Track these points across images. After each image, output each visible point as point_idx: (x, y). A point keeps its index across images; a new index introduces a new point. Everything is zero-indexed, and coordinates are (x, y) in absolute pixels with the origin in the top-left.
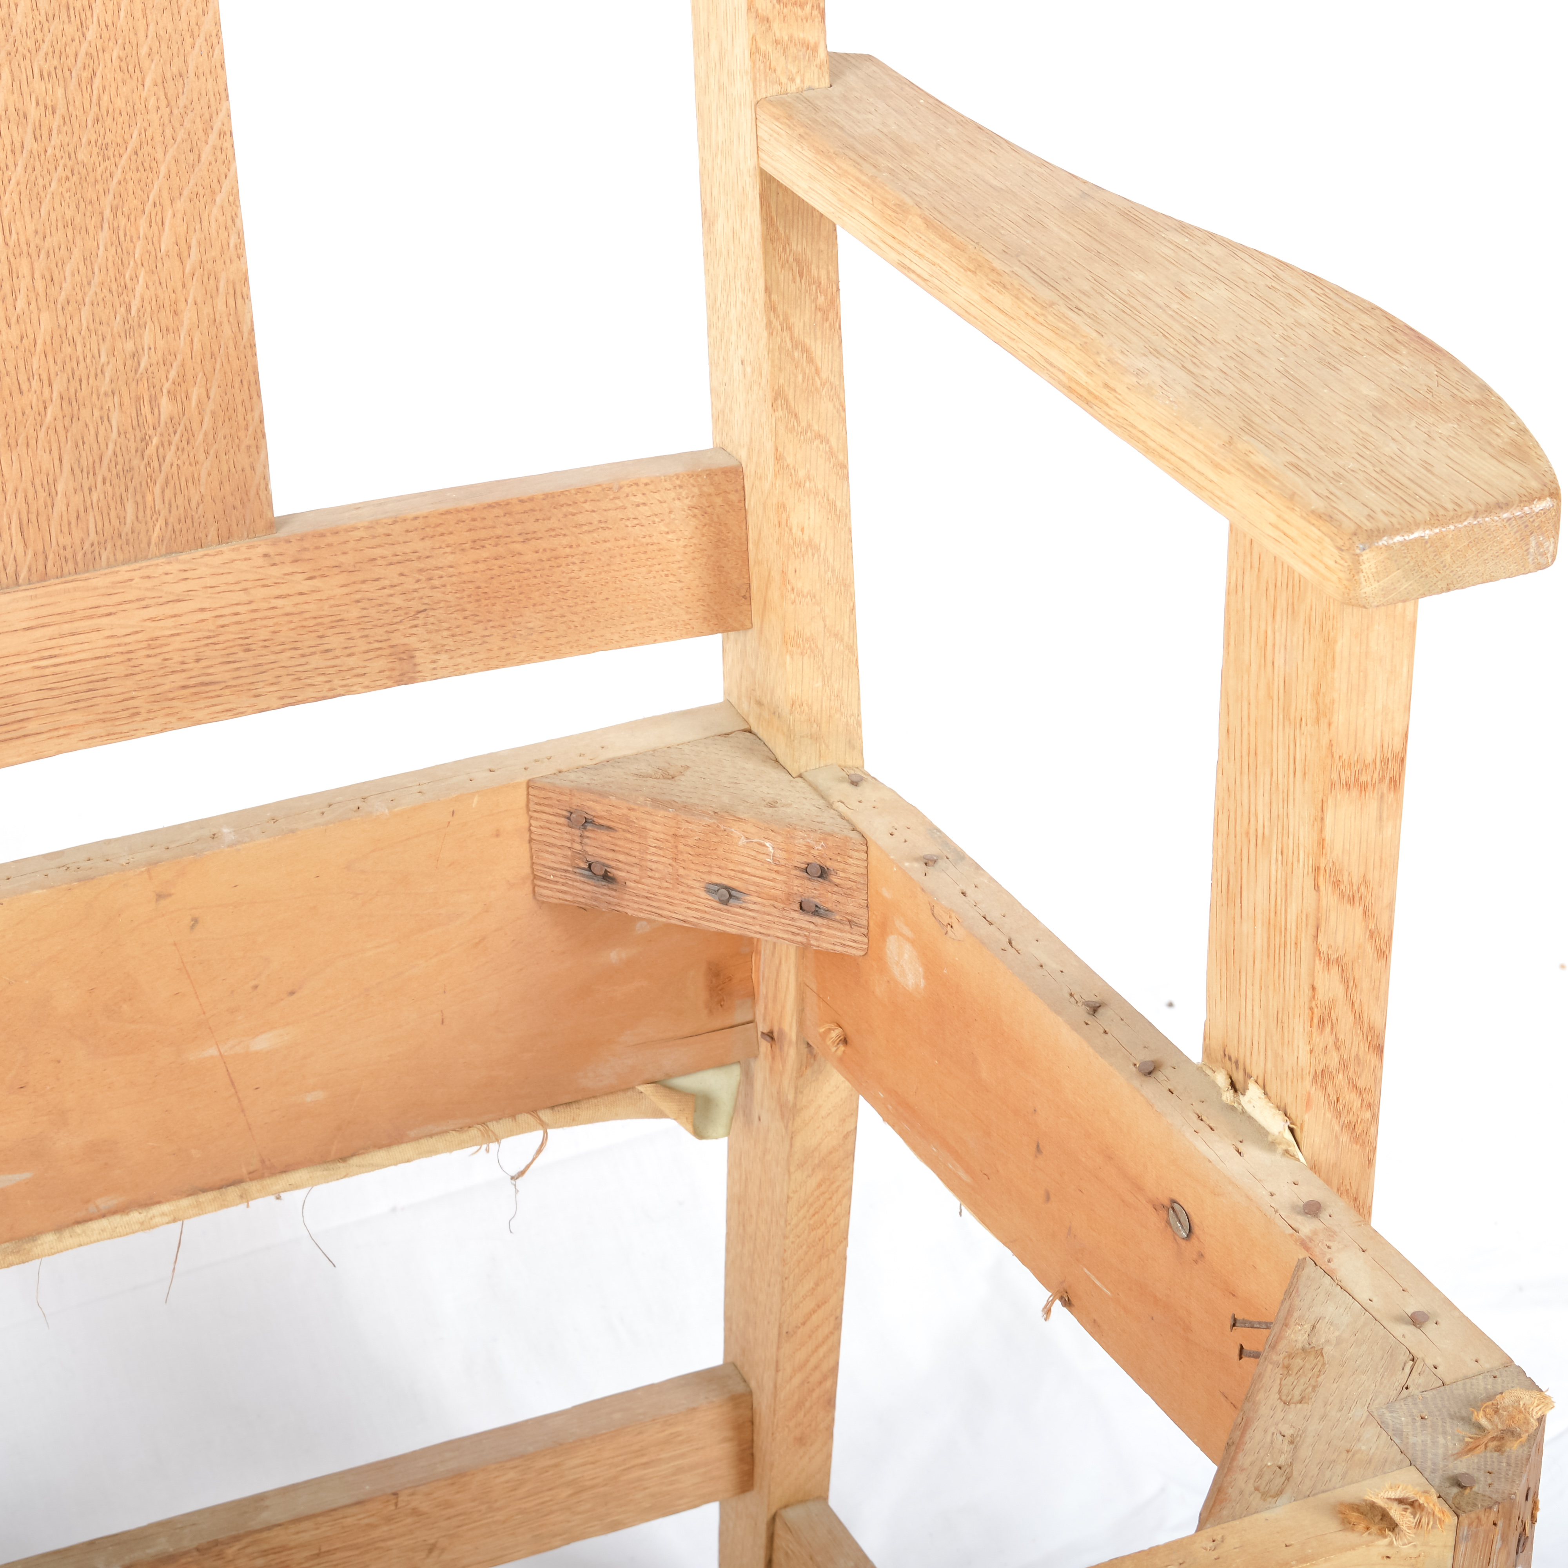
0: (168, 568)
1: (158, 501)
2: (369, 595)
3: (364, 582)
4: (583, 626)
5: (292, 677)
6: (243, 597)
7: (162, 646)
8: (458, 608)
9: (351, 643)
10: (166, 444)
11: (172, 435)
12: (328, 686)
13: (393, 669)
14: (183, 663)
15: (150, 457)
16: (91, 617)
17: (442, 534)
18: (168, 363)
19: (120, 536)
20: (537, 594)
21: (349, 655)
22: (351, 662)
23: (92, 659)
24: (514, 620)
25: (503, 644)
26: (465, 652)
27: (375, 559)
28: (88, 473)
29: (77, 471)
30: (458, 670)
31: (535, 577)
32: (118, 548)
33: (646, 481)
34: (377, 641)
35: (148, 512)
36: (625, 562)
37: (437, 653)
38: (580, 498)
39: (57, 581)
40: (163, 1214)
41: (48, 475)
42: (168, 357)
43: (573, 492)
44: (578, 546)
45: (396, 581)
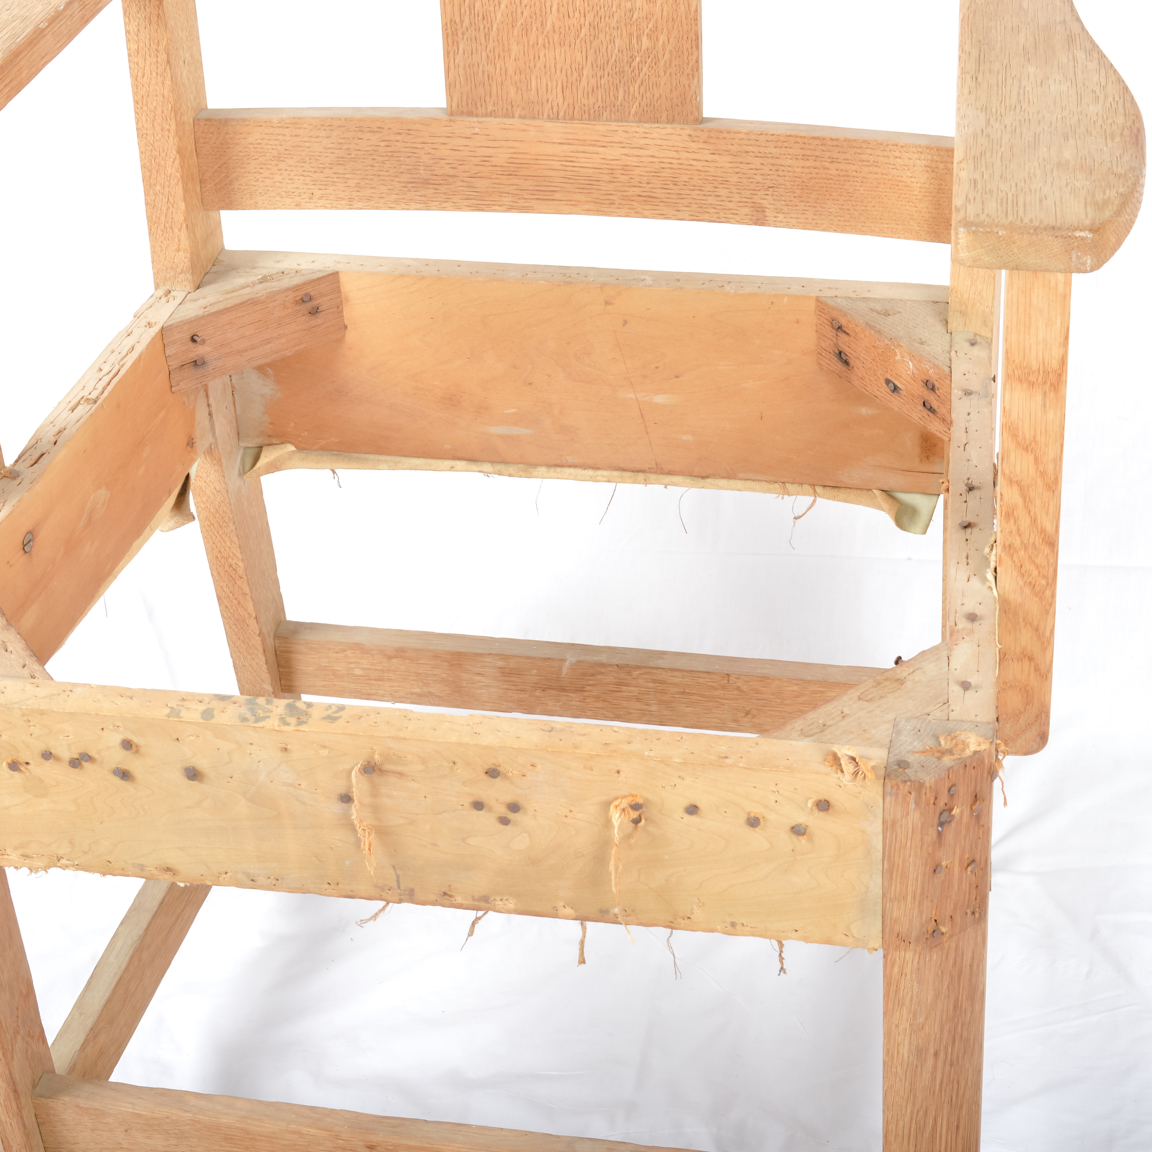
0: (637, 129)
1: (636, 92)
2: (744, 171)
3: (741, 163)
4: (859, 218)
5: (698, 205)
6: (675, 155)
7: (630, 170)
8: (791, 190)
9: (731, 195)
10: (643, 62)
11: (647, 58)
12: (716, 215)
13: (753, 215)
14: (640, 183)
15: (634, 67)
16: (594, 146)
17: (786, 147)
18: (649, 19)
19: (614, 106)
20: (836, 194)
21: (730, 201)
22: (731, 205)
23: (593, 168)
24: (821, 205)
25: (814, 217)
26: (792, 216)
27: (748, 152)
28: (600, 68)
29: (595, 66)
30: (788, 225)
31: (835, 184)
32: (613, 112)
33: (902, 145)
34: (746, 198)
35: (631, 96)
36: (886, 188)
37: (777, 213)
38: (864, 145)
39: (578, 122)
40: (603, 476)
41: (579, 64)
42: (649, 16)
43: (861, 141)
44: (861, 172)
45: (758, 167)
